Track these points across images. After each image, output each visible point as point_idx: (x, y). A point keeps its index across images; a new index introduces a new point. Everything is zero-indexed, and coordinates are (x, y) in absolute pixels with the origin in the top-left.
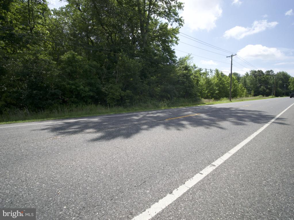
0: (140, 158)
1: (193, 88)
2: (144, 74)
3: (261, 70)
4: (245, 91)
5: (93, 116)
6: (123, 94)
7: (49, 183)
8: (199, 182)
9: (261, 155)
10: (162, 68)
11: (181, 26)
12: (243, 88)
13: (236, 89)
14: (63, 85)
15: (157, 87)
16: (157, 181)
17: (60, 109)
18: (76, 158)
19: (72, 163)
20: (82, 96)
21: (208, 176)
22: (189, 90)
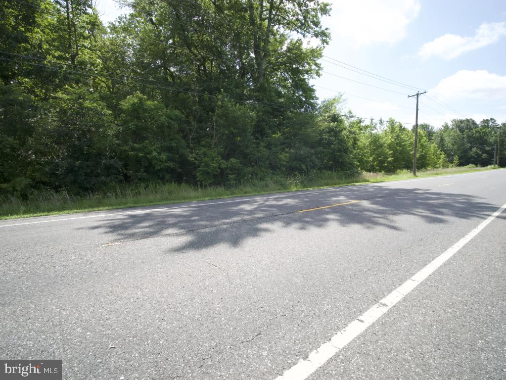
0: (252, 287)
1: (346, 153)
2: (260, 129)
3: (471, 119)
4: (443, 156)
5: (173, 203)
6: (224, 164)
7: (97, 330)
8: (356, 338)
9: (474, 285)
10: (292, 119)
11: (325, 44)
12: (438, 152)
13: (426, 154)
14: (125, 151)
15: (283, 151)
16: (280, 333)
17: (118, 190)
18: (143, 284)
19: (136, 294)
20: (156, 169)
21: (373, 325)
22: (339, 156)
